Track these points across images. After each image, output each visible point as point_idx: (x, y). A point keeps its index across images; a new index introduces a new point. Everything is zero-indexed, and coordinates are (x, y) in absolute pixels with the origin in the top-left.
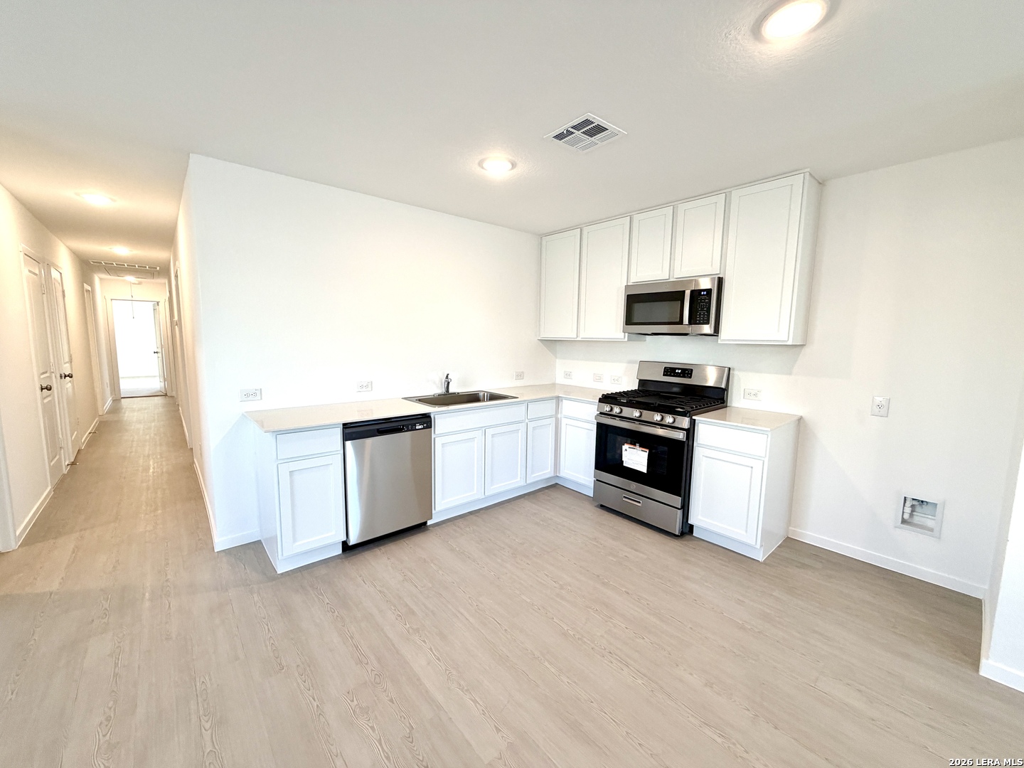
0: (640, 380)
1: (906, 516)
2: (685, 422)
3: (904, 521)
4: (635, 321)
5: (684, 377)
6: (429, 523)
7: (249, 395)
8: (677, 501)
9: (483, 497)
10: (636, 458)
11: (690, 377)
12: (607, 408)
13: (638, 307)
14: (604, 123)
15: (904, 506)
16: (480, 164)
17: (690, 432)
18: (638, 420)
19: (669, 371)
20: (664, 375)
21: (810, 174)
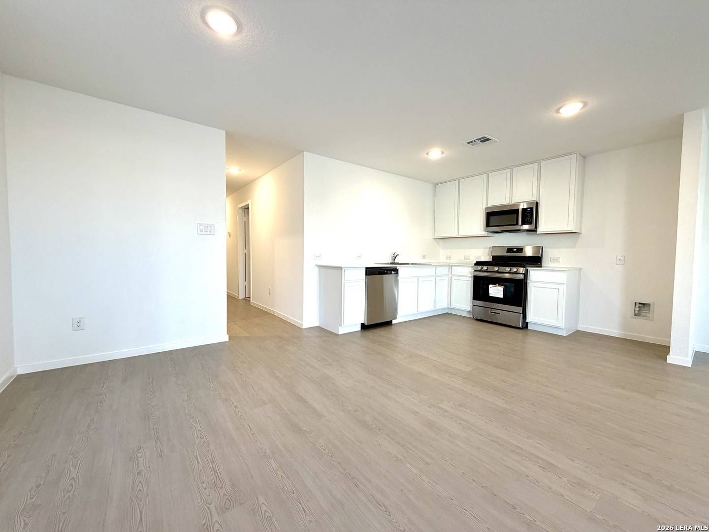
0: (493, 256)
1: (637, 312)
2: (522, 270)
3: (635, 315)
4: (491, 225)
5: (518, 252)
6: (394, 322)
7: (318, 257)
8: (520, 309)
9: (416, 312)
10: (496, 291)
11: (522, 252)
12: (479, 268)
13: (492, 218)
14: (489, 137)
15: (635, 307)
16: (427, 154)
17: (526, 275)
18: (497, 272)
19: (510, 250)
20: (507, 252)
21: (580, 154)
